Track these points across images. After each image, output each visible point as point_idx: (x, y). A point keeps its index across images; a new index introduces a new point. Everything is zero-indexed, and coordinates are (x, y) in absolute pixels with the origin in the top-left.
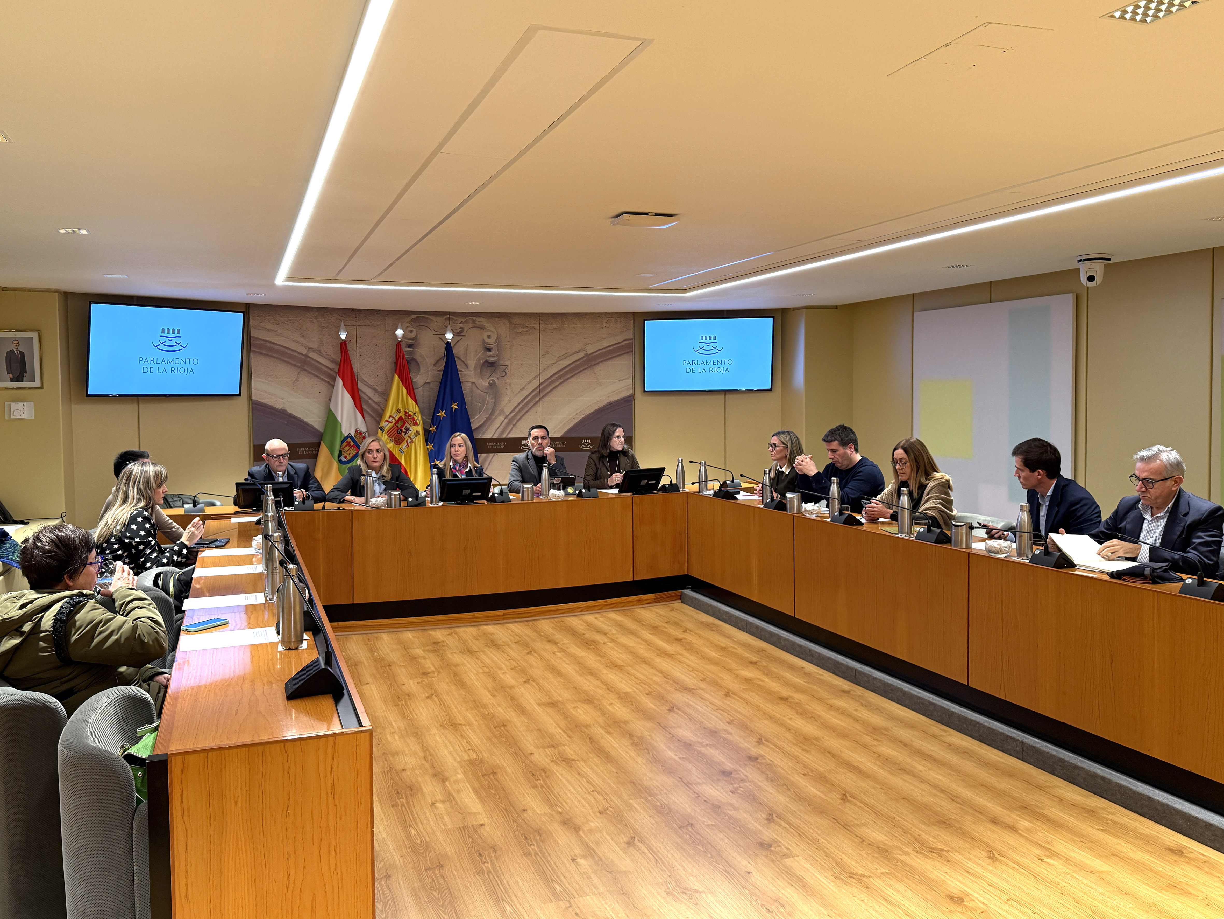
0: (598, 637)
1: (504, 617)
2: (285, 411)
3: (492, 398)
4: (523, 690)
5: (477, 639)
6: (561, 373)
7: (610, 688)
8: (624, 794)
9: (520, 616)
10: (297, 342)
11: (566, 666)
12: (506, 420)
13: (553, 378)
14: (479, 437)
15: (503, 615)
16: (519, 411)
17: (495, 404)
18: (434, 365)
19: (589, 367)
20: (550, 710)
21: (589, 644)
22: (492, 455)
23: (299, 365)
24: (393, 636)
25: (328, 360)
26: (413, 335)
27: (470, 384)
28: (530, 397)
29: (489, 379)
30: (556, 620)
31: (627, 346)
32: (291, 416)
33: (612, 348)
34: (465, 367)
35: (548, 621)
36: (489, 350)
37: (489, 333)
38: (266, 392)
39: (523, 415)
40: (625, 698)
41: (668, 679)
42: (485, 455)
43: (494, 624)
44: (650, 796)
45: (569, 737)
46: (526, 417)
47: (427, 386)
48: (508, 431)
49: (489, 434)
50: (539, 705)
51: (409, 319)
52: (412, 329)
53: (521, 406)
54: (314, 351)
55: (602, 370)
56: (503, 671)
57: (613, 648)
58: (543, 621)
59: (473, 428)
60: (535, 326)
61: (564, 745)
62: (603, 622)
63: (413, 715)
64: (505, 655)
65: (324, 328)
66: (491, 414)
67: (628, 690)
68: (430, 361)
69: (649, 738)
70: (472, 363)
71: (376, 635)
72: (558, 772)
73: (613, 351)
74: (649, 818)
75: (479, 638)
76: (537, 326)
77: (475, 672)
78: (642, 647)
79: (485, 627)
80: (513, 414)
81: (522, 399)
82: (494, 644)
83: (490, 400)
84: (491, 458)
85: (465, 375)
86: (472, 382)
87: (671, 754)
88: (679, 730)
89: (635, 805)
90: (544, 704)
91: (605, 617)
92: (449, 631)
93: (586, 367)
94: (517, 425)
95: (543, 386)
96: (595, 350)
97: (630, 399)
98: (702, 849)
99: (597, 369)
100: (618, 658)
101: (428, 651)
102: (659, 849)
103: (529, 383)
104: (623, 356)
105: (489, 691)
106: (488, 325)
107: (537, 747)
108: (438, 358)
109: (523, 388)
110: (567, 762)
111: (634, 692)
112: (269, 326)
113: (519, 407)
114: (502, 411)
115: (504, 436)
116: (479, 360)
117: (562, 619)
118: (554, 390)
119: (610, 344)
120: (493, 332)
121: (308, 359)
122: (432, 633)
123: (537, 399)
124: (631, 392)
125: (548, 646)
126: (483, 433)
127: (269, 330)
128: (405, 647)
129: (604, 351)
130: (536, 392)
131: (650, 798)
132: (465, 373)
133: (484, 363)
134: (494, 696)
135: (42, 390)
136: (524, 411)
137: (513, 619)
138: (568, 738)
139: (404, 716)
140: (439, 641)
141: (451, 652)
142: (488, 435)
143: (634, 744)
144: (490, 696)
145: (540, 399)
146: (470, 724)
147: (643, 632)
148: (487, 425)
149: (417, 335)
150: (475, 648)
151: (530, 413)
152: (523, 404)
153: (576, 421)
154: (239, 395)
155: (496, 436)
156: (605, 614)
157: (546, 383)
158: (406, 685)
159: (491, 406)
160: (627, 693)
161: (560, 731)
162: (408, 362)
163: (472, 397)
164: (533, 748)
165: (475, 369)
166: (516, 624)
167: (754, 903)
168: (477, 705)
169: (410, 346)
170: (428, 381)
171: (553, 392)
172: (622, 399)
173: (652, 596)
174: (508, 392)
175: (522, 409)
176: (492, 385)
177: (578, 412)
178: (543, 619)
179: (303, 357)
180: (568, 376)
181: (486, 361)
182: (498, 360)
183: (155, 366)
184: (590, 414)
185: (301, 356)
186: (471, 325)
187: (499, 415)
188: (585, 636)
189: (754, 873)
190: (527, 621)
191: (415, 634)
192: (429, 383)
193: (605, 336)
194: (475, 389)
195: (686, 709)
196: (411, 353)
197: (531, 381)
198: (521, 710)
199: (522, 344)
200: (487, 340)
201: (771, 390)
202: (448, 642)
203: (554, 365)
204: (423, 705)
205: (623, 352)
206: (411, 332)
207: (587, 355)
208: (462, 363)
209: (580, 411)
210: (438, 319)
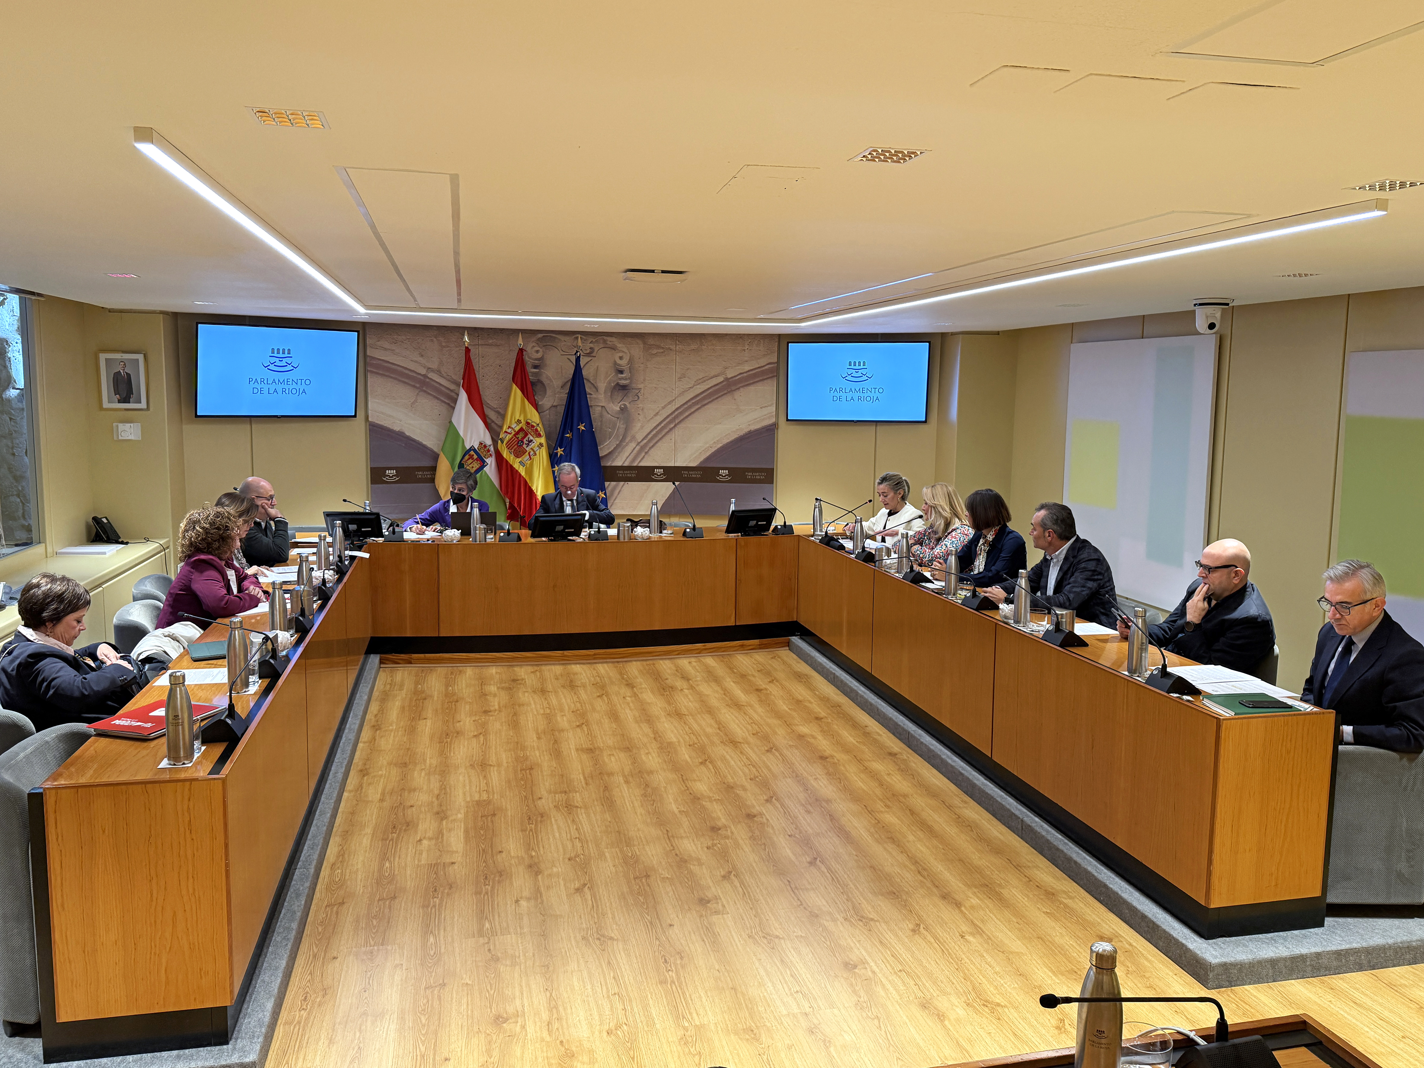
0: (679, 683)
1: (594, 657)
2: (404, 434)
3: (623, 424)
4: (571, 734)
5: (557, 679)
6: (698, 398)
7: (657, 736)
8: (603, 843)
9: (612, 657)
10: (416, 362)
11: (628, 711)
12: (638, 448)
13: (689, 404)
14: (609, 464)
15: (594, 655)
16: (652, 439)
17: (626, 430)
18: (562, 387)
19: (729, 392)
20: (584, 756)
21: (665, 689)
22: (622, 483)
23: (418, 385)
24: (477, 670)
25: (449, 381)
26: (539, 355)
27: (600, 408)
28: (665, 423)
29: (621, 403)
30: (648, 662)
31: (770, 371)
32: (409, 438)
33: (754, 372)
34: (594, 389)
35: (639, 663)
36: (621, 372)
37: (621, 354)
38: (383, 413)
39: (656, 443)
40: (666, 748)
41: (721, 731)
42: (615, 483)
43: (583, 664)
44: (627, 846)
45: (586, 784)
46: (659, 444)
47: (553, 409)
48: (639, 459)
49: (620, 461)
50: (577, 750)
51: (534, 339)
52: (539, 349)
53: (654, 432)
54: (433, 371)
55: (743, 395)
56: (563, 714)
57: (687, 696)
58: (634, 663)
59: (601, 454)
60: (671, 347)
61: (576, 792)
62: (694, 667)
63: (450, 754)
64: (575, 698)
65: (444, 347)
66: (621, 441)
67: (674, 740)
68: (557, 383)
69: (663, 789)
70: (602, 385)
71: (461, 668)
72: (554, 817)
73: (755, 376)
74: (612, 868)
75: (560, 677)
76: (673, 347)
77: (536, 713)
78: (717, 695)
79: (573, 666)
80: (645, 441)
81: (655, 425)
82: (571, 685)
83: (621, 425)
84: (621, 486)
85: (595, 398)
86: (602, 406)
87: (674, 807)
88: (698, 784)
89: (607, 854)
90: (582, 750)
91: (700, 661)
92: (536, 668)
93: (725, 392)
94: (650, 452)
95: (678, 412)
96: (736, 374)
97: (772, 427)
98: (642, 900)
99: (737, 395)
100: (685, 706)
101: (503, 688)
102: (602, 897)
103: (663, 408)
104: (766, 381)
105: (538, 733)
106: (619, 345)
107: (550, 792)
108: (566, 381)
109: (657, 413)
110: (569, 808)
111: (679, 742)
112: (387, 345)
113: (653, 433)
114: (633, 438)
115: (635, 464)
116: (609, 383)
117: (655, 662)
118: (690, 417)
119: (752, 368)
120: (626, 353)
121: (428, 380)
122: (516, 669)
123: (672, 426)
124: (773, 420)
125: (625, 691)
126: (614, 460)
127: (386, 349)
128: (482, 682)
129: (745, 375)
130: (670, 418)
131: (625, 848)
132: (594, 396)
133: (614, 387)
134: (539, 738)
135: (146, 412)
136: (657, 439)
137: (604, 659)
138: (584, 786)
139: (442, 753)
140: (519, 678)
141: (525, 690)
142: (618, 463)
143: (645, 795)
144: (535, 738)
145: (675, 426)
146: (499, 765)
147: (728, 679)
148: (618, 451)
149: (543, 356)
150: (550, 687)
151: (664, 440)
152: (656, 430)
153: (713, 450)
154: (355, 416)
155: (626, 464)
156: (702, 659)
157: (682, 409)
158: (461, 723)
159: (622, 431)
160: (670, 744)
161: (582, 778)
162: (533, 384)
163: (601, 421)
164: (545, 792)
165: (605, 392)
166: (605, 665)
167: (657, 953)
168: (518, 746)
169: (535, 367)
170: (555, 404)
171: (689, 418)
172: (763, 428)
173: (756, 642)
174: (641, 417)
175: (655, 435)
176: (623, 410)
177: (715, 440)
178: (635, 661)
179: (422, 378)
180: (706, 402)
181: (618, 384)
182: (631, 383)
183: (266, 387)
184: (728, 444)
185: (420, 377)
186: (602, 346)
187: (631, 441)
188: (667, 681)
189: (675, 927)
190: (618, 662)
191: (500, 670)
192: (556, 406)
193: (746, 359)
194: (605, 413)
195: (719, 763)
196: (536, 374)
197: (666, 406)
198: (557, 753)
199: (657, 366)
200: (619, 362)
201: (925, 422)
202: (527, 681)
203: (691, 390)
204: (466, 743)
205: (765, 377)
206: (537, 352)
207: (727, 379)
208: (590, 385)
209: (717, 439)
210: (567, 338)
